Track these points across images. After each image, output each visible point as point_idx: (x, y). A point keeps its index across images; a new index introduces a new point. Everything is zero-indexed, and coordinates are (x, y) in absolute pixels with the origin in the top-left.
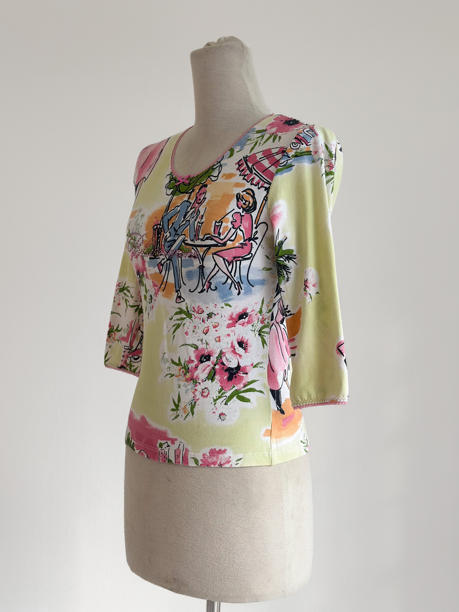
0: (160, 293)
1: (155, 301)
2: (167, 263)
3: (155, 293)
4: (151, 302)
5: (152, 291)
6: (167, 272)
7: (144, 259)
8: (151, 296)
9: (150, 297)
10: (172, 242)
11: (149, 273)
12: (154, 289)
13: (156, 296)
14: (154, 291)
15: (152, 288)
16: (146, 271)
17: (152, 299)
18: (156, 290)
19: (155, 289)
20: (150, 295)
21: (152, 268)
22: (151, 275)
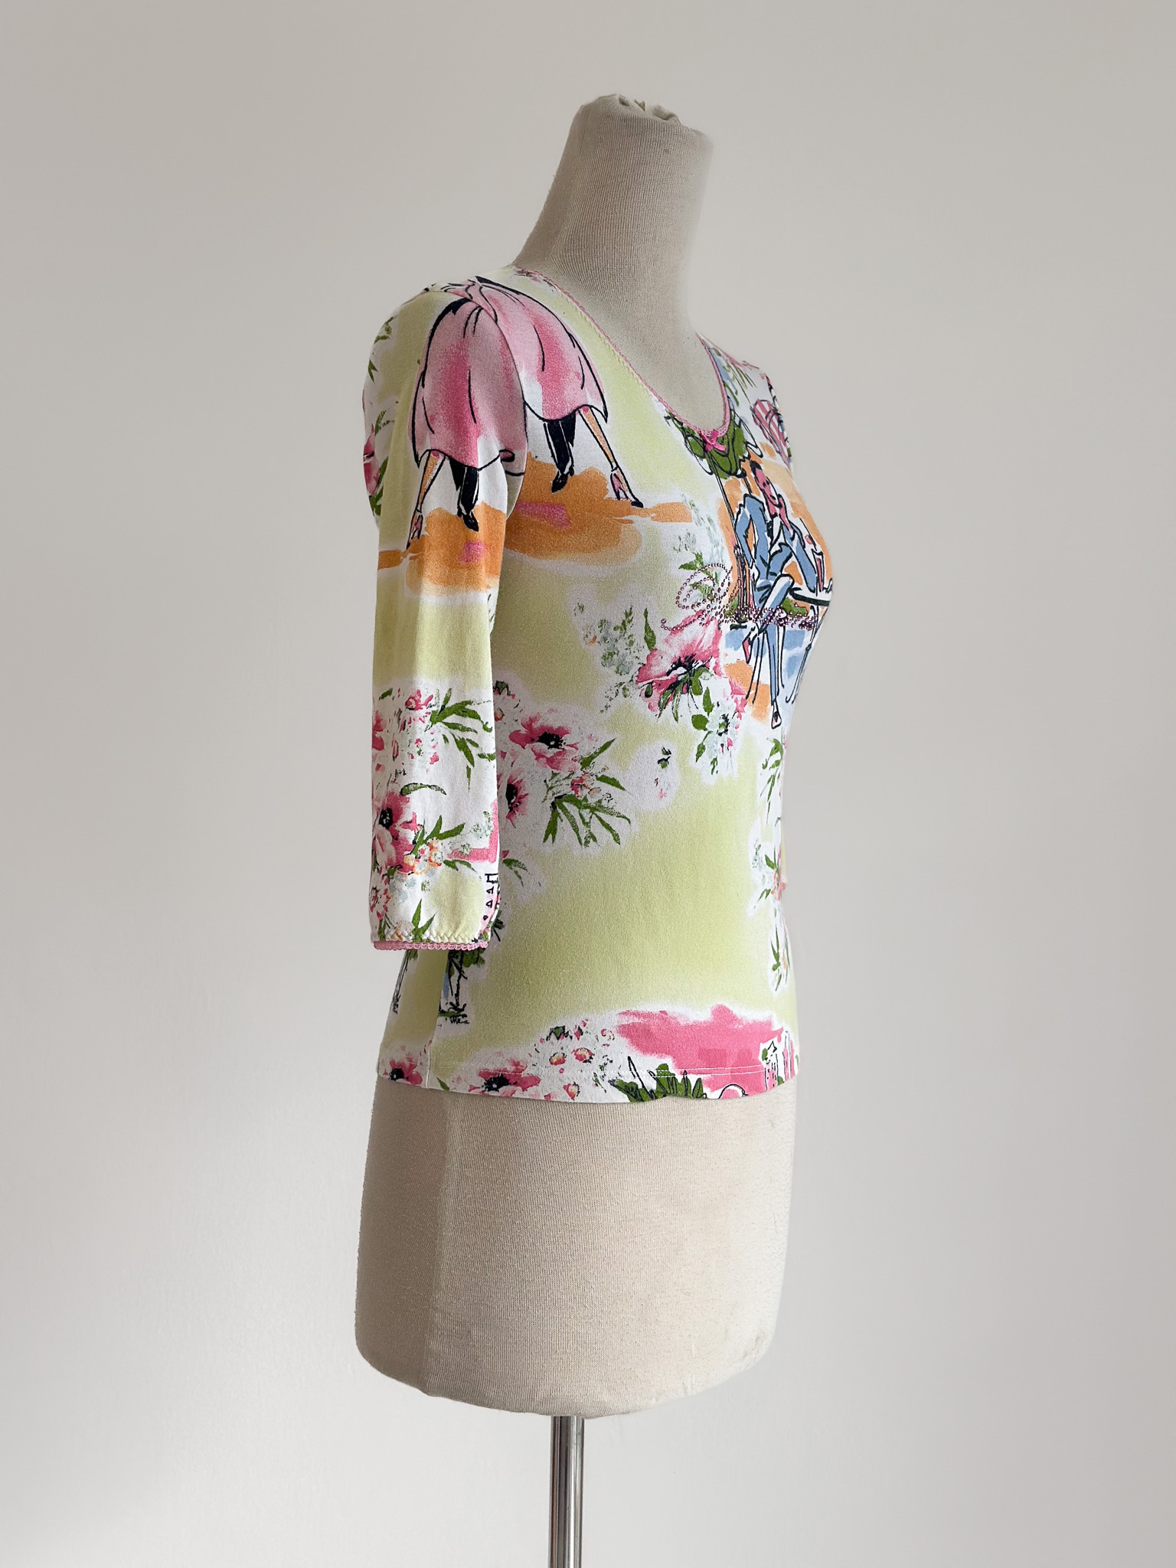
0: (749, 709)
1: (736, 728)
2: (758, 639)
3: (737, 711)
4: (726, 731)
5: (729, 706)
6: (759, 658)
7: (719, 629)
8: (725, 718)
9: (722, 721)
10: (766, 590)
11: (723, 662)
12: (733, 700)
13: (740, 717)
14: (735, 704)
15: (730, 698)
16: (718, 657)
17: (728, 724)
18: (739, 703)
19: (736, 701)
20: (724, 715)
21: (731, 651)
22: (729, 667)
